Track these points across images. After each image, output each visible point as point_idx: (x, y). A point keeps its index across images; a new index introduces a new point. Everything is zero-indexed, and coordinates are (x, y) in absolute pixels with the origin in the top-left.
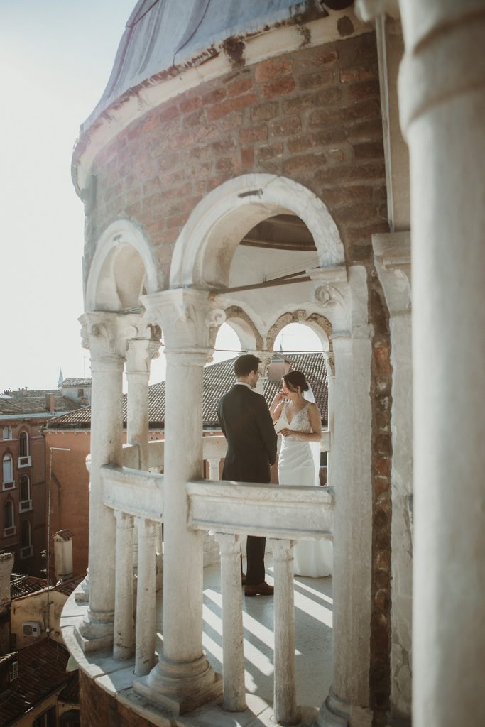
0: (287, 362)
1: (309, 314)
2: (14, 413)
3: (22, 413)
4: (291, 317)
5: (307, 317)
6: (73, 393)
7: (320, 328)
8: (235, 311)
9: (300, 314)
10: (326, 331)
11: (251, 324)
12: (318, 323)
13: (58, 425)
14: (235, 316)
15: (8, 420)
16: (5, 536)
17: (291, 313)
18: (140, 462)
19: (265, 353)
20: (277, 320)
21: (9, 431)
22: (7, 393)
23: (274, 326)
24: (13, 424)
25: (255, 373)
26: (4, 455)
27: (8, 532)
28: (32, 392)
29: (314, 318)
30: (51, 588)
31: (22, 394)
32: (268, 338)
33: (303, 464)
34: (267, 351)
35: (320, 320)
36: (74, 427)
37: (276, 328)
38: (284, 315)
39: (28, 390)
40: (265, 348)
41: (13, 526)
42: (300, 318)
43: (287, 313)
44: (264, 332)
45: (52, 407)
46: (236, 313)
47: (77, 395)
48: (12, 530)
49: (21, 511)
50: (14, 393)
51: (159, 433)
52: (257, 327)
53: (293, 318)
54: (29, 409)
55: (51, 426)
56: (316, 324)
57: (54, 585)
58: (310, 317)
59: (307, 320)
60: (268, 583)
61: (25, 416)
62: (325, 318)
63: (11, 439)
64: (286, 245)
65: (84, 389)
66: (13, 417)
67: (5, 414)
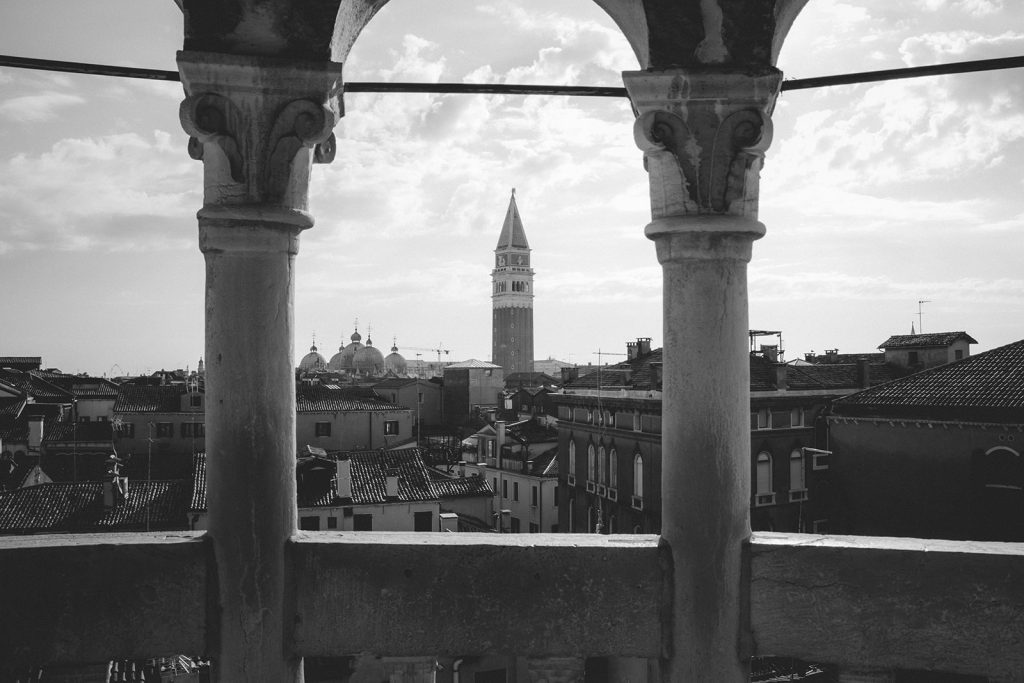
2: (807, 388)
3: (819, 387)
6: (903, 357)
15: (798, 398)
21: (800, 415)
22: (808, 358)
24: (806, 404)
26: (792, 450)
28: (846, 357)
31: (831, 357)
36: (873, 413)
39: (839, 353)
45: (867, 380)
47: (907, 362)
50: (820, 358)
54: (831, 382)
55: (837, 411)
61: (824, 392)
65: (920, 352)
66: (806, 393)
67: (793, 388)
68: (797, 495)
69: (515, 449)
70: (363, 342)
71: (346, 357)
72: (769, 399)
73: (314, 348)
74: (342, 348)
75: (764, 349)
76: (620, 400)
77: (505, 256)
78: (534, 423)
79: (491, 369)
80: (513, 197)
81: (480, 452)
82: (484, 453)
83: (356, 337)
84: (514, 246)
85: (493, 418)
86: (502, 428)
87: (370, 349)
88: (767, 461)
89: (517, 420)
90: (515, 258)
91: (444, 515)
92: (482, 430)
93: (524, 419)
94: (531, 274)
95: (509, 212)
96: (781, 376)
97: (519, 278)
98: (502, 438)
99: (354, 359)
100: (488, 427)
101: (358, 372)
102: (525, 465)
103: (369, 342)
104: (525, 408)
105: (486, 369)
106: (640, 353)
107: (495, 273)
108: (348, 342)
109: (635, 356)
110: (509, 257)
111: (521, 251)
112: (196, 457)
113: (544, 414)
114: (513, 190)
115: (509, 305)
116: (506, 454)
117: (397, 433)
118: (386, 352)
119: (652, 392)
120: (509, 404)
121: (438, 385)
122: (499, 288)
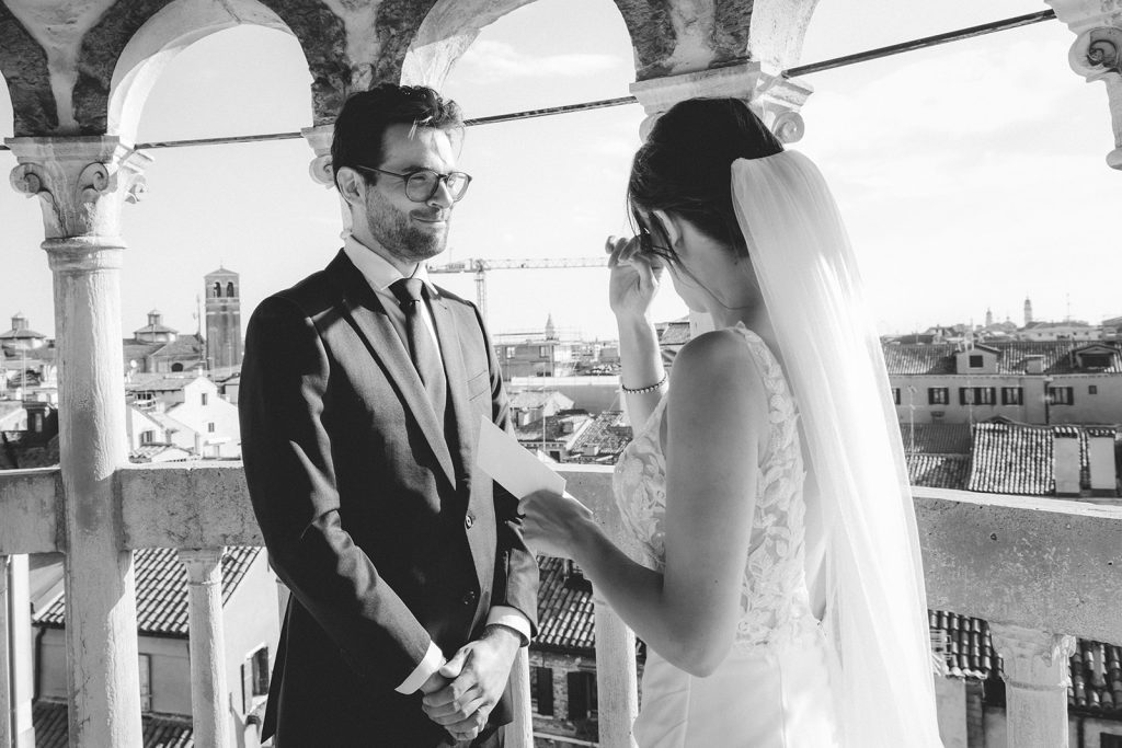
112: (975, 429)
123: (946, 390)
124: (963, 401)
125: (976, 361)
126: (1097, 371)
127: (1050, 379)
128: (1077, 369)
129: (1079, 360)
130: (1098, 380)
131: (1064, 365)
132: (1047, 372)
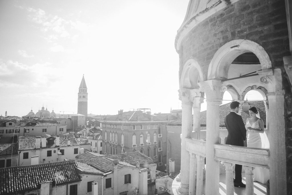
0: (249, 104)
1: (258, 87)
2: (157, 120)
3: (159, 120)
4: (251, 88)
5: (257, 88)
6: (175, 114)
7: (263, 92)
8: (230, 86)
9: (254, 87)
10: (265, 93)
11: (236, 91)
12: (262, 90)
13: (170, 125)
14: (230, 88)
15: (155, 123)
16: (154, 158)
17: (250, 87)
18: (197, 137)
19: (241, 101)
20: (245, 89)
21: (155, 126)
22: (155, 114)
23: (244, 91)
24: (157, 124)
25: (238, 108)
26: (154, 133)
27: (155, 157)
28: (162, 114)
29: (260, 88)
30: (168, 176)
31: (159, 114)
32: (242, 96)
33: (258, 141)
34: (242, 100)
35: (262, 89)
36: (175, 125)
37: (245, 92)
38: (248, 87)
40: (241, 99)
41: (157, 156)
42: (254, 88)
43: (249, 87)
44: (240, 93)
45: (168, 119)
46: (230, 87)
48: (156, 157)
49: (159, 151)
50: (157, 114)
51: (203, 128)
52: (238, 92)
53: (252, 88)
54: (162, 119)
55: (168, 125)
56: (261, 90)
57: (169, 175)
58: (258, 88)
59: (257, 89)
60: (243, 183)
61: (160, 121)
62: (264, 88)
63: (156, 128)
64: (248, 63)
65: (179, 113)
66: (157, 122)
67: (154, 120)
68: (155, 143)
69: (91, 134)
70: (45, 109)
71: (40, 113)
72: (150, 123)
73: (32, 111)
74: (39, 111)
75: (147, 112)
76: (118, 123)
77: (81, 90)
78: (95, 128)
79: (83, 116)
80: (83, 76)
81: (82, 135)
82: (83, 135)
83: (43, 108)
84: (83, 87)
85: (86, 127)
86: (88, 129)
87: (47, 111)
88: (149, 136)
89: (91, 127)
90: (84, 90)
91: (81, 149)
92: (83, 130)
93: (92, 127)
94: (87, 94)
95: (82, 79)
96: (152, 118)
97: (84, 95)
98: (88, 132)
99: (43, 113)
100: (85, 129)
101: (44, 116)
102: (94, 138)
103: (47, 109)
104: (91, 125)
105: (82, 116)
106: (121, 113)
107: (79, 94)
108: (41, 109)
109: (120, 113)
110: (82, 90)
111: (85, 89)
112: (18, 138)
113: (97, 126)
114: (84, 75)
115: (82, 101)
116: (89, 135)
117: (63, 131)
118: (51, 112)
119: (126, 121)
120: (88, 124)
121: (70, 120)
122: (80, 97)
123: (3, 130)
124: (7, 133)
125: (10, 124)
126: (33, 126)
127: (25, 128)
128: (30, 126)
129: (31, 124)
130: (34, 128)
131: (28, 125)
132: (25, 126)
